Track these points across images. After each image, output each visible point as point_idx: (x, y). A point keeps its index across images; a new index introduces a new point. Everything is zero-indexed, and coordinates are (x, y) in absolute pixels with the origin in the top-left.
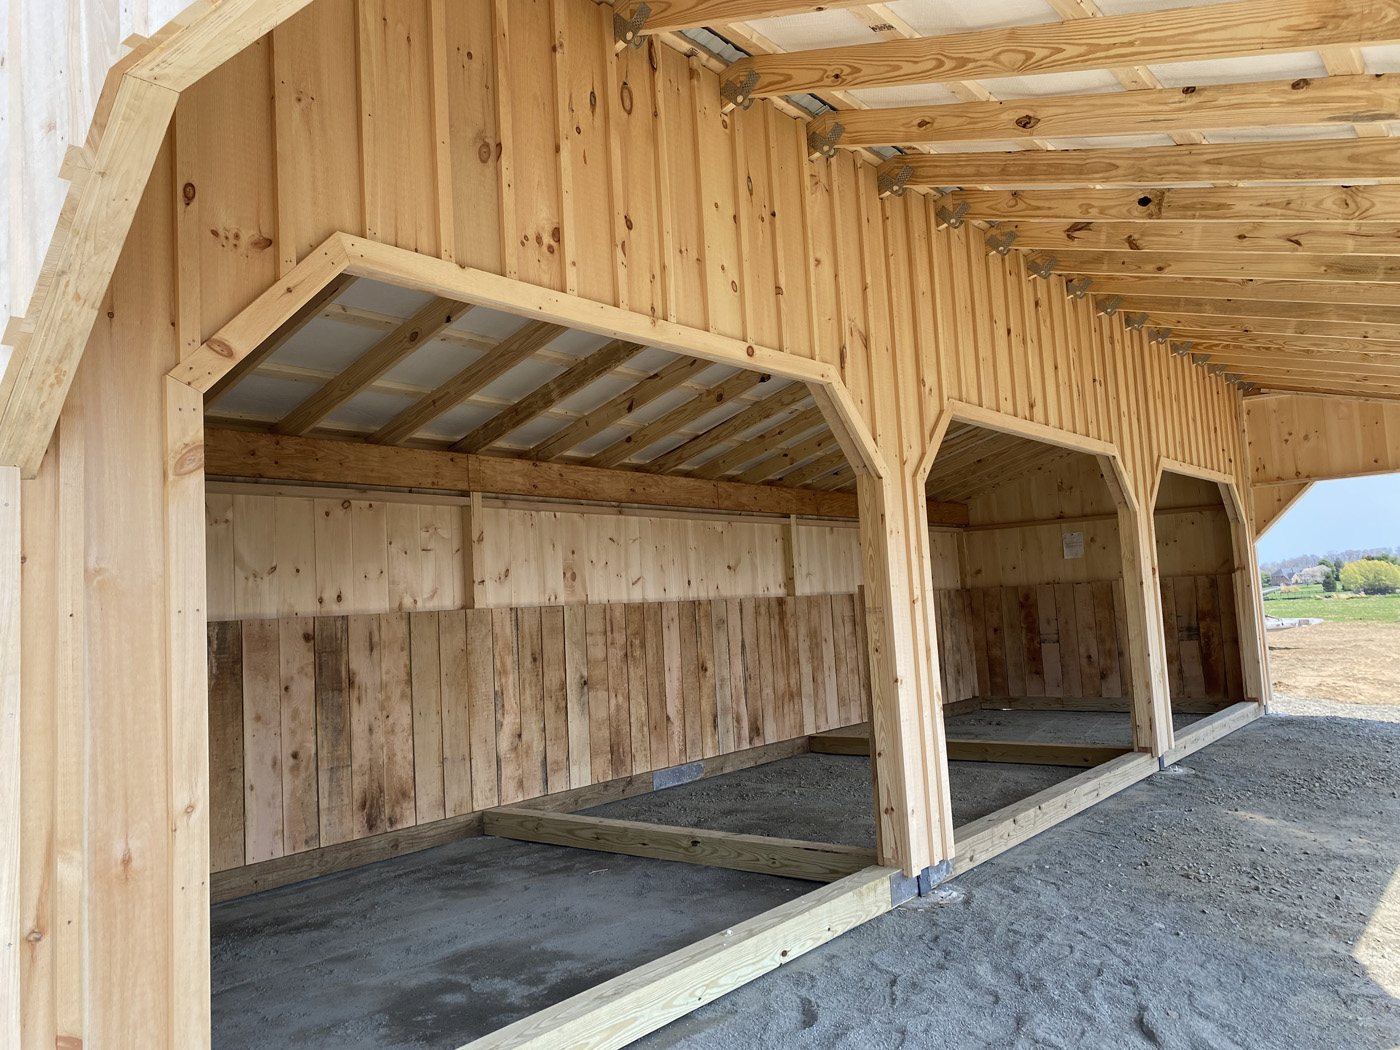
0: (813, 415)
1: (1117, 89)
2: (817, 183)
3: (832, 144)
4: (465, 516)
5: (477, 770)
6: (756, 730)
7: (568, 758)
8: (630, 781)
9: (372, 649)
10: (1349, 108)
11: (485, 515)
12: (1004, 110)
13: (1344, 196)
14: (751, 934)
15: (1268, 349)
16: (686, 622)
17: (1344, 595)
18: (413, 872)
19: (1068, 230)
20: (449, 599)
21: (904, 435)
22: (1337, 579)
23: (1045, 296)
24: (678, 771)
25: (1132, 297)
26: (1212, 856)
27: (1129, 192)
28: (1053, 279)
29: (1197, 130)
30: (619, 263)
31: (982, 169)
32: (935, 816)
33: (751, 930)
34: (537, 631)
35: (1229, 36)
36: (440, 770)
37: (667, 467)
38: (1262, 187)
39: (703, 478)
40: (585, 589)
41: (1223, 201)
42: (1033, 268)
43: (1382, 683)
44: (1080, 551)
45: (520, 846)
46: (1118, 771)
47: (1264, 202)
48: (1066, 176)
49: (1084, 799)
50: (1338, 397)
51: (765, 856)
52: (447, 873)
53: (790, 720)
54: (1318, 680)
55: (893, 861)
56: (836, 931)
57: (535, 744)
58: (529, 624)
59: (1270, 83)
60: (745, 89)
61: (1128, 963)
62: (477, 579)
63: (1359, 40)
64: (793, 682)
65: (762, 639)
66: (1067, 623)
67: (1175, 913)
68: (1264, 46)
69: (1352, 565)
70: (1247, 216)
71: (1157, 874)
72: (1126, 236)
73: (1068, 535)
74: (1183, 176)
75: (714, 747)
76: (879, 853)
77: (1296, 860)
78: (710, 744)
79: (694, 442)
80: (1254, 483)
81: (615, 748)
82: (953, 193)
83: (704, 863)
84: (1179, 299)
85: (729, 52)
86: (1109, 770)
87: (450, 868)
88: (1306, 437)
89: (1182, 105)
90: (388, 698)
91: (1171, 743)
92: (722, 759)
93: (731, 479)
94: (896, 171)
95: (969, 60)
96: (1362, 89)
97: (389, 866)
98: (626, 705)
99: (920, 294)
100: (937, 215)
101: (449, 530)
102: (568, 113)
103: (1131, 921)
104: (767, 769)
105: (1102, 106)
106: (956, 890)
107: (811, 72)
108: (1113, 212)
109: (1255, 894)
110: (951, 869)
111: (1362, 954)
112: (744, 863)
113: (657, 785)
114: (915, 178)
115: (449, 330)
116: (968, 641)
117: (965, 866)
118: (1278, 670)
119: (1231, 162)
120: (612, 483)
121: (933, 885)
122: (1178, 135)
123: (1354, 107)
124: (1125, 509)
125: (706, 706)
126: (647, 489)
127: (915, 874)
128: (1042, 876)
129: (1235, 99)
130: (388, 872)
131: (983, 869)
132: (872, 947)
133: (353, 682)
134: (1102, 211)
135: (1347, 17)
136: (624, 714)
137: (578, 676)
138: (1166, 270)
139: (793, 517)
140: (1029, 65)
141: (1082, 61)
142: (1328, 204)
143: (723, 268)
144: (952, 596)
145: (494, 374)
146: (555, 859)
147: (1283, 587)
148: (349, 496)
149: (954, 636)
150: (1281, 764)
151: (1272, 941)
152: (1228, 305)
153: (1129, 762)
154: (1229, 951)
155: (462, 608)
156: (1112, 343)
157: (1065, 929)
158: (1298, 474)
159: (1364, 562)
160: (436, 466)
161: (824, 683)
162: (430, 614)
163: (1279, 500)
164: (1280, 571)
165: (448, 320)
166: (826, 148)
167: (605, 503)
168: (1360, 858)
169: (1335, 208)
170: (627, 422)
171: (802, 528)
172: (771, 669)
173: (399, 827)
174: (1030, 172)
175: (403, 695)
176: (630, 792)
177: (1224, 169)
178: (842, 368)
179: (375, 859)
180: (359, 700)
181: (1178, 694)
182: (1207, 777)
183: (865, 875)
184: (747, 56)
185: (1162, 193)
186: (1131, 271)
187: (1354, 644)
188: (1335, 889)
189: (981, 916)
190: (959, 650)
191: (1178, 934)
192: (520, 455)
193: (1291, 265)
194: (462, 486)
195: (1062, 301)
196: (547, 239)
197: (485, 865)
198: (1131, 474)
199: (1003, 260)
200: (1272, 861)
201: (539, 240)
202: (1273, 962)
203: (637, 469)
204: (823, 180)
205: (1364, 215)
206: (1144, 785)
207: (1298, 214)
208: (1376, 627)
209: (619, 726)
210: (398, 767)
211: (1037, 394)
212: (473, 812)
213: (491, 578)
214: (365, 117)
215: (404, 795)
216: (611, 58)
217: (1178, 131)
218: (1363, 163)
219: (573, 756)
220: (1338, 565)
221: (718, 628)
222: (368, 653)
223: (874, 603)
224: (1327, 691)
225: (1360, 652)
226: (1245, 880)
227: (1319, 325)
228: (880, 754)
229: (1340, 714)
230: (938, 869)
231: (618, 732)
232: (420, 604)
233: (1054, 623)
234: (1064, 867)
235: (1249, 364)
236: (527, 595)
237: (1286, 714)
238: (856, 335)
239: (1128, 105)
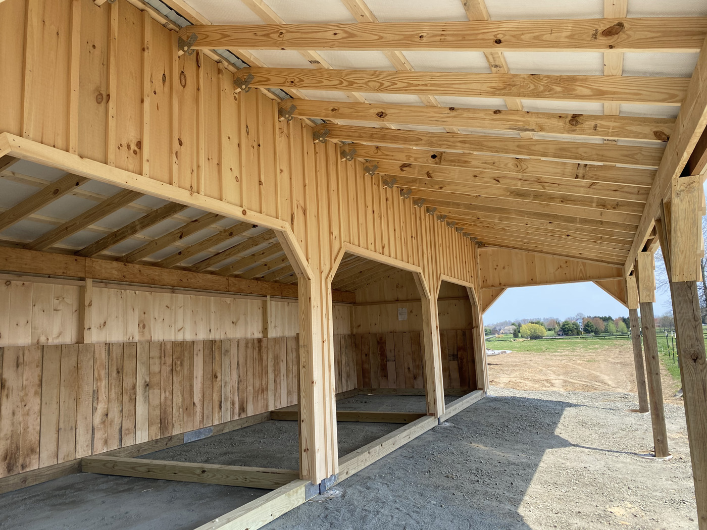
0: (277, 247)
1: (421, 105)
2: (282, 132)
3: (290, 114)
4: (82, 291)
5: (79, 435)
6: (243, 409)
7: (135, 427)
8: (171, 438)
9: (18, 367)
10: (516, 125)
11: (93, 292)
12: (371, 108)
13: (516, 162)
14: (229, 521)
15: (488, 227)
16: (207, 352)
17: (521, 340)
18: (34, 496)
19: (401, 167)
20: (69, 337)
21: (322, 258)
22: (519, 332)
23: (391, 196)
24: (198, 432)
25: (429, 200)
26: (459, 466)
27: (428, 151)
28: (395, 189)
29: (457, 127)
30: (174, 161)
31: (362, 134)
32: (329, 452)
33: (229, 519)
34: (121, 357)
35: (466, 88)
36: (56, 436)
37: (201, 268)
38: (483, 155)
39: (221, 275)
40: (150, 334)
41: (467, 160)
42: (385, 182)
43: (535, 380)
44: (406, 317)
45: (102, 478)
46: (419, 425)
47: (484, 162)
48: (399, 142)
49: (403, 440)
50: (517, 250)
51: (241, 477)
52: (55, 496)
53: (261, 403)
54: (509, 379)
55: (307, 477)
56: (275, 516)
57: (116, 419)
58: (116, 352)
59: (484, 109)
60: (246, 82)
61: (418, 523)
62: (86, 327)
63: (519, 96)
64: (264, 383)
65: (248, 361)
66: (399, 351)
67: (441, 495)
68: (481, 94)
69: (525, 326)
70: (477, 167)
71: (434, 476)
72: (426, 172)
73: (400, 309)
74: (450, 147)
75: (219, 419)
76: (300, 473)
77: (495, 466)
78: (217, 417)
79: (217, 256)
80: (482, 288)
81: (163, 421)
82: (349, 144)
83: (208, 483)
84: (450, 202)
85: (239, 63)
86: (415, 425)
87: (58, 493)
88: (504, 268)
89: (449, 115)
90: (26, 395)
91: (443, 410)
92: (223, 425)
93: (236, 276)
94: (322, 131)
95: (354, 83)
96: (521, 117)
97: (19, 493)
98: (170, 397)
99: (332, 191)
100: (341, 154)
101: (71, 299)
102: (149, 84)
103: (421, 501)
104: (247, 429)
105: (414, 112)
106: (338, 490)
107: (280, 78)
108: (419, 160)
109: (477, 484)
110: (336, 479)
111: (522, 511)
112: (230, 481)
113: (186, 440)
114: (331, 135)
115: (77, 190)
116: (353, 360)
117: (344, 477)
118: (492, 375)
119: (470, 143)
120: (168, 276)
121: (327, 488)
122: (449, 128)
123: (519, 125)
124: (425, 298)
125: (216, 397)
126: (189, 280)
127: (318, 483)
128: (381, 480)
129: (471, 115)
130: (18, 497)
131: (353, 478)
132: (294, 523)
133: (4, 386)
134: (416, 159)
135: (514, 85)
136: (169, 402)
137: (143, 381)
138: (444, 188)
139: (268, 297)
140: (381, 88)
141: (405, 90)
142: (510, 165)
143: (231, 169)
144: (346, 338)
145: (103, 215)
146: (123, 484)
147: (497, 335)
148: (9, 279)
149: (346, 358)
150: (492, 420)
151: (483, 507)
152: (469, 207)
153: (425, 420)
154: (464, 513)
155: (76, 343)
156: (420, 220)
157: (390, 507)
158: (500, 284)
159: (530, 324)
160: (66, 263)
161: (280, 383)
162: (56, 346)
163: (492, 296)
164: (495, 328)
165: (77, 184)
166: (287, 116)
167: (165, 287)
168: (522, 463)
169: (513, 167)
170: (180, 244)
171: (273, 303)
172: (252, 376)
173: (28, 470)
174: (383, 138)
175: (36, 393)
176: (171, 444)
177: (467, 145)
178: (292, 224)
179: (11, 489)
180: (7, 396)
181: (448, 387)
182: (459, 427)
183: (292, 484)
184: (248, 67)
185: (442, 153)
186: (429, 188)
187: (524, 362)
188: (511, 479)
189: (350, 503)
190: (349, 365)
191: (442, 506)
192: (117, 259)
193: (495, 190)
194: (82, 275)
195: (398, 199)
196: (133, 147)
197: (80, 490)
198: (428, 281)
199: (372, 178)
200: (485, 467)
201: (129, 147)
202: (483, 517)
203: (184, 269)
204: (285, 131)
205: (525, 171)
206: (431, 432)
207: (497, 168)
208: (534, 354)
209: (166, 408)
210: (29, 434)
211: (386, 242)
212: (75, 459)
213: (95, 327)
214: (27, 72)
215: (32, 451)
216: (175, 58)
217: (448, 127)
218: (523, 149)
219: (138, 425)
220: (520, 326)
221: (225, 355)
222: (15, 368)
223: (304, 343)
224: (513, 385)
225: (527, 366)
226: (473, 477)
227: (508, 218)
228: (303, 421)
229: (517, 396)
230: (330, 479)
231: (165, 412)
232: (50, 341)
233: (393, 351)
234: (392, 475)
235: (480, 233)
236: (116, 335)
237: (495, 395)
238: (300, 208)
239: (426, 112)
